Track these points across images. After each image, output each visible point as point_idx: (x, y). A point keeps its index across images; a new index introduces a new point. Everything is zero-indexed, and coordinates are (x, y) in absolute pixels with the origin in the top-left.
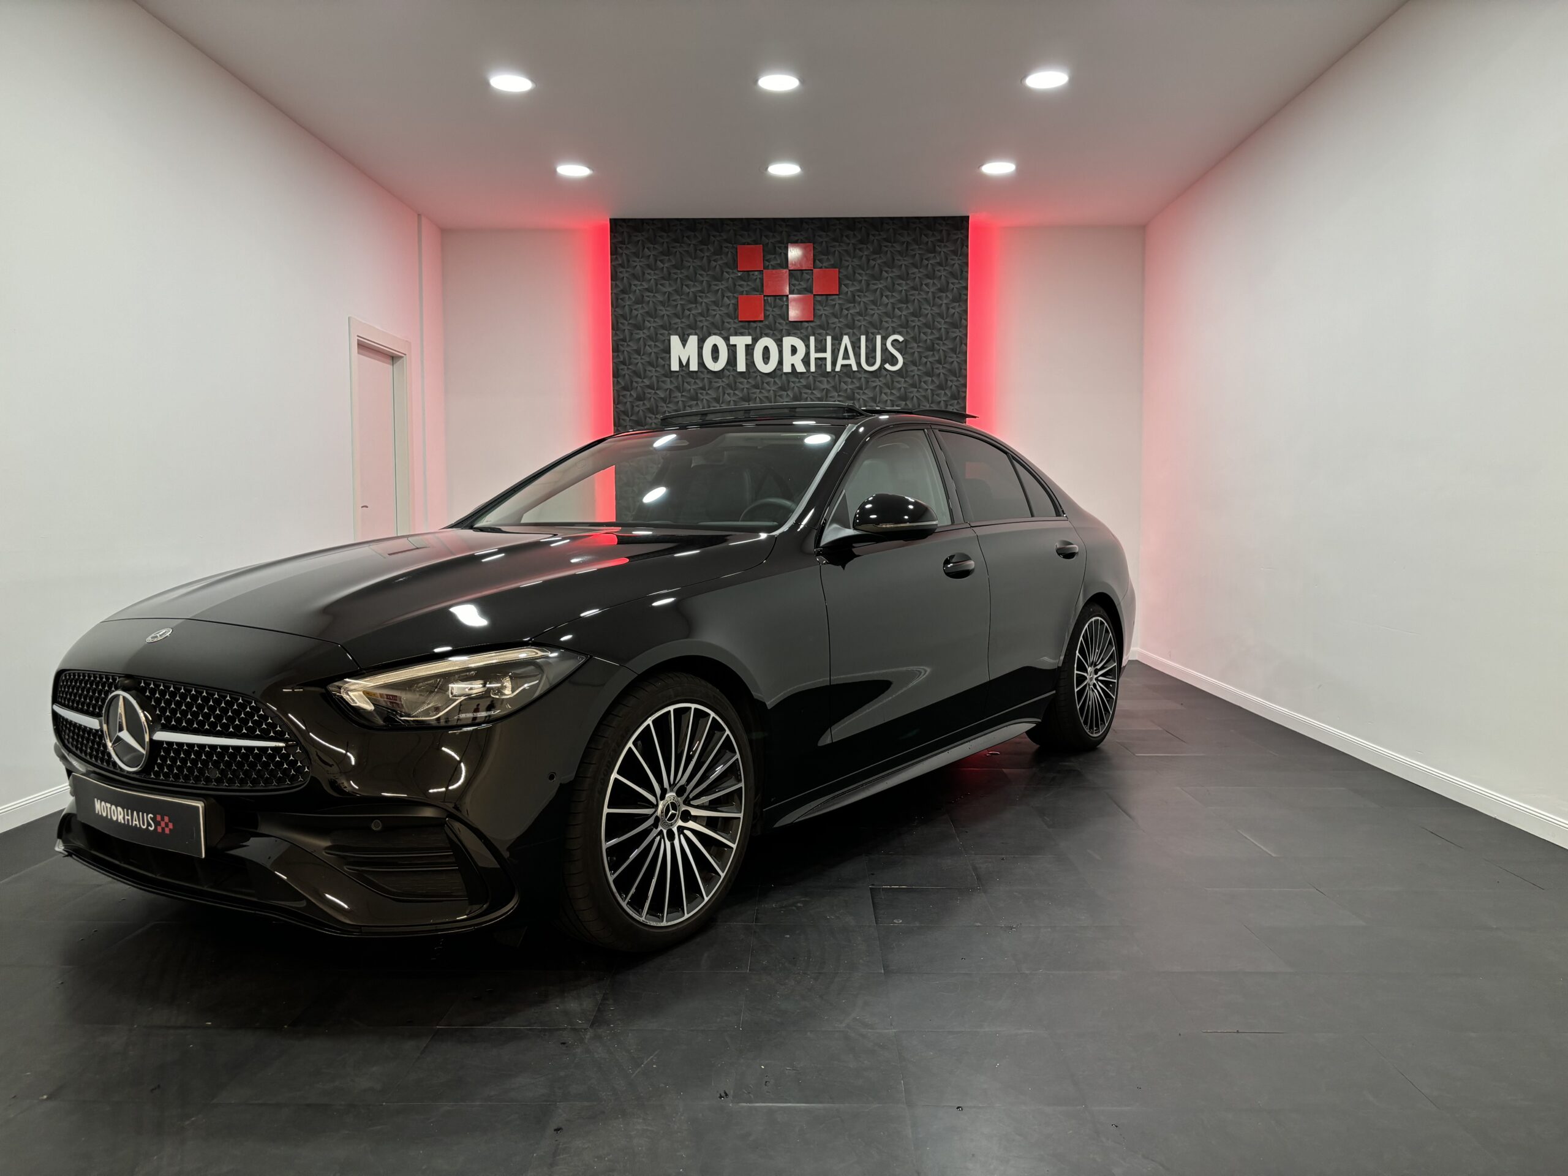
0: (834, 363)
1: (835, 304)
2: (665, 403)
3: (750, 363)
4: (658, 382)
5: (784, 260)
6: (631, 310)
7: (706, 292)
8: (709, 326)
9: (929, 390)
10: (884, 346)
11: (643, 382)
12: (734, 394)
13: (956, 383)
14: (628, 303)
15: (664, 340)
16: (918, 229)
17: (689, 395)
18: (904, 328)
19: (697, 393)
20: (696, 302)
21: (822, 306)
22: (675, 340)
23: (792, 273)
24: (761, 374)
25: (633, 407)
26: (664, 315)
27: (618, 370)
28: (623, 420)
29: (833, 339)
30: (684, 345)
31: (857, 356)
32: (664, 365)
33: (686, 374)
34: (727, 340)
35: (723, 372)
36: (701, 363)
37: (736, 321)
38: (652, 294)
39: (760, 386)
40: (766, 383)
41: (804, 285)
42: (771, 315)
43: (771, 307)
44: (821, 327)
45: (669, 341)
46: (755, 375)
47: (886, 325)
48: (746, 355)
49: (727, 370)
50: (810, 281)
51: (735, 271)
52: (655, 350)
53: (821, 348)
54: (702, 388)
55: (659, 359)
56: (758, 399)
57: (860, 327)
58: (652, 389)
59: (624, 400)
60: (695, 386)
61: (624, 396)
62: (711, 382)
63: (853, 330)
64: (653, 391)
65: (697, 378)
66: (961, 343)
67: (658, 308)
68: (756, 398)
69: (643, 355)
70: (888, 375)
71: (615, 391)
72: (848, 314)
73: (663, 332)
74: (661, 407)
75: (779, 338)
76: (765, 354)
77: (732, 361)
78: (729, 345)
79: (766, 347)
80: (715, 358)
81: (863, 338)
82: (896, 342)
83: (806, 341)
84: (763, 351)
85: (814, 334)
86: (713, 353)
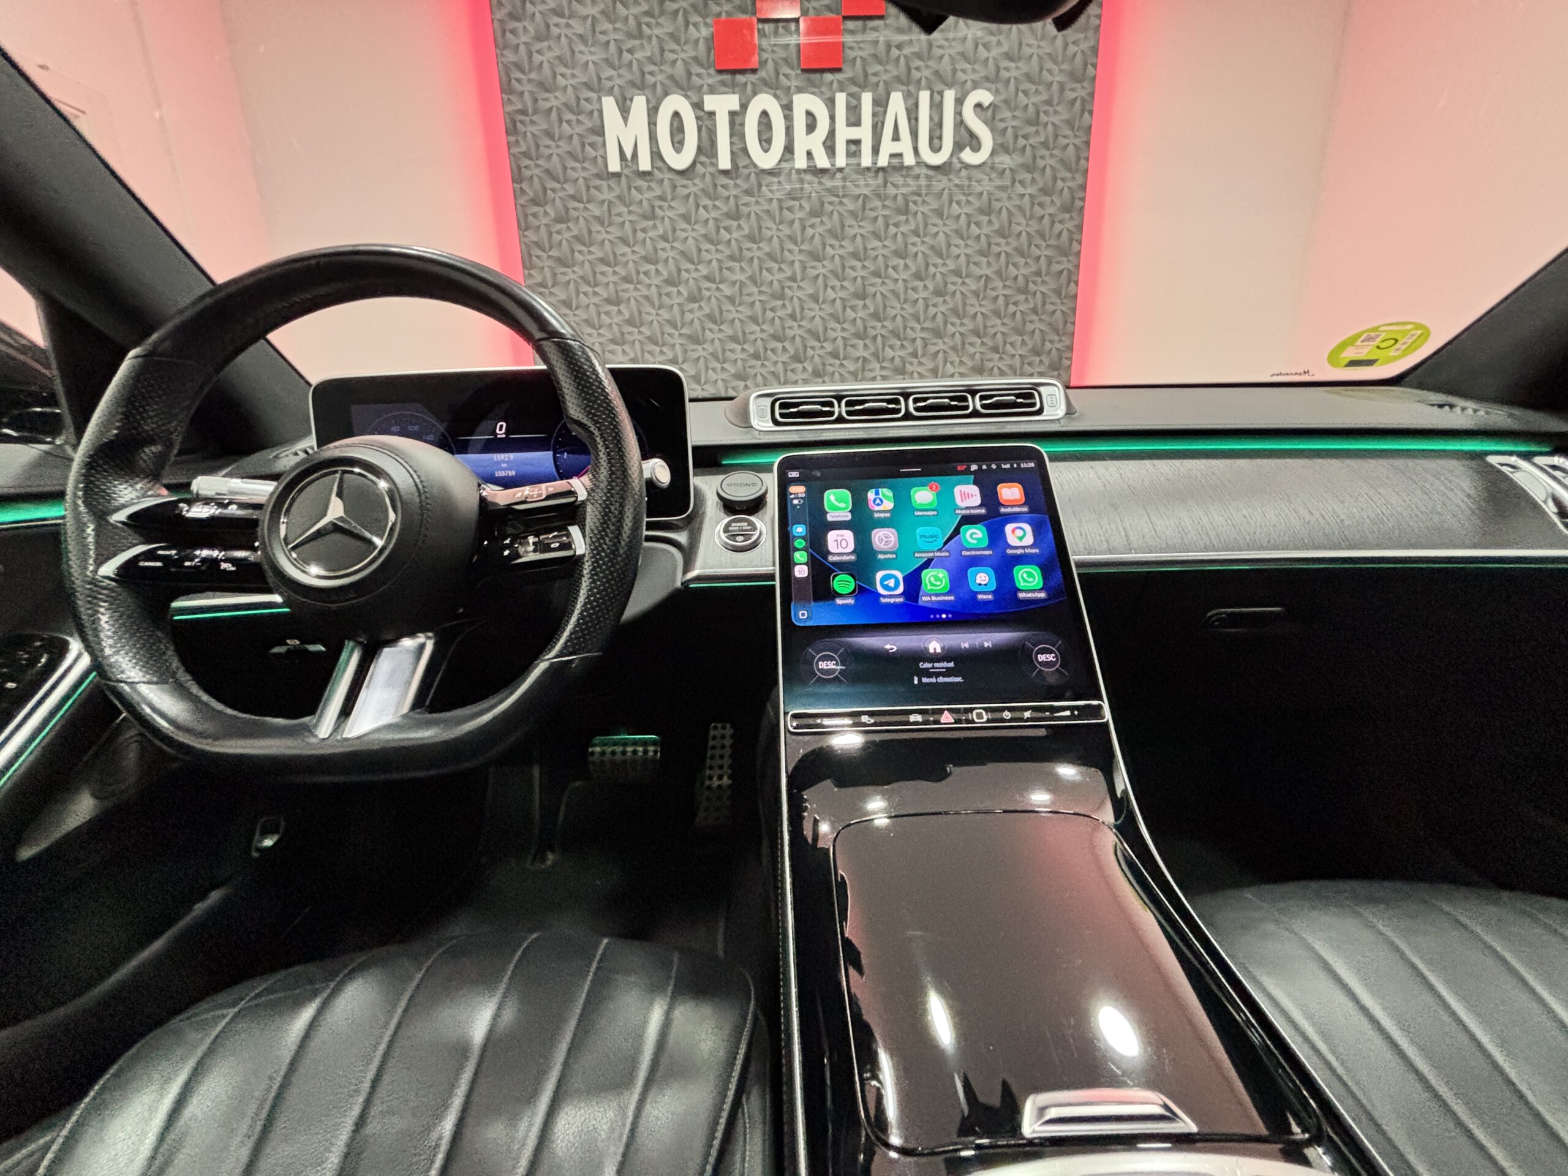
0: (876, 150)
1: (879, 37)
2: (602, 223)
3: (740, 151)
4: (588, 188)
6: (530, 54)
7: (656, 12)
8: (665, 81)
10: (958, 115)
11: (563, 189)
12: (714, 205)
13: (1071, 184)
14: (524, 39)
15: (592, 112)
17: (640, 211)
19: (653, 207)
20: (640, 35)
21: (856, 41)
22: (609, 104)
24: (753, 170)
25: (550, 234)
26: (587, 63)
27: (519, 168)
28: (538, 257)
29: (876, 102)
30: (625, 119)
31: (914, 134)
32: (596, 157)
33: (633, 173)
34: (698, 106)
35: (694, 170)
36: (656, 155)
37: (710, 71)
38: (562, 21)
39: (756, 190)
40: (766, 187)
41: (825, 2)
42: (770, 61)
44: (853, 81)
45: (601, 112)
46: (746, 171)
47: (961, 76)
48: (731, 136)
49: (702, 164)
52: (577, 130)
53: (854, 121)
54: (662, 198)
55: (588, 148)
56: (753, 215)
57: (919, 81)
58: (579, 201)
59: (535, 222)
60: (649, 195)
61: (534, 215)
62: (674, 187)
63: (908, 83)
64: (581, 205)
65: (651, 184)
66: (1083, 111)
67: (576, 50)
68: (750, 212)
69: (559, 140)
70: (964, 170)
71: (519, 207)
72: (899, 57)
73: (589, 94)
74: (597, 232)
75: (785, 102)
76: (763, 128)
77: (707, 149)
78: (702, 114)
79: (765, 114)
80: (678, 144)
81: (924, 97)
82: (978, 106)
83: (831, 103)
84: (760, 123)
85: (842, 91)
86: (674, 131)
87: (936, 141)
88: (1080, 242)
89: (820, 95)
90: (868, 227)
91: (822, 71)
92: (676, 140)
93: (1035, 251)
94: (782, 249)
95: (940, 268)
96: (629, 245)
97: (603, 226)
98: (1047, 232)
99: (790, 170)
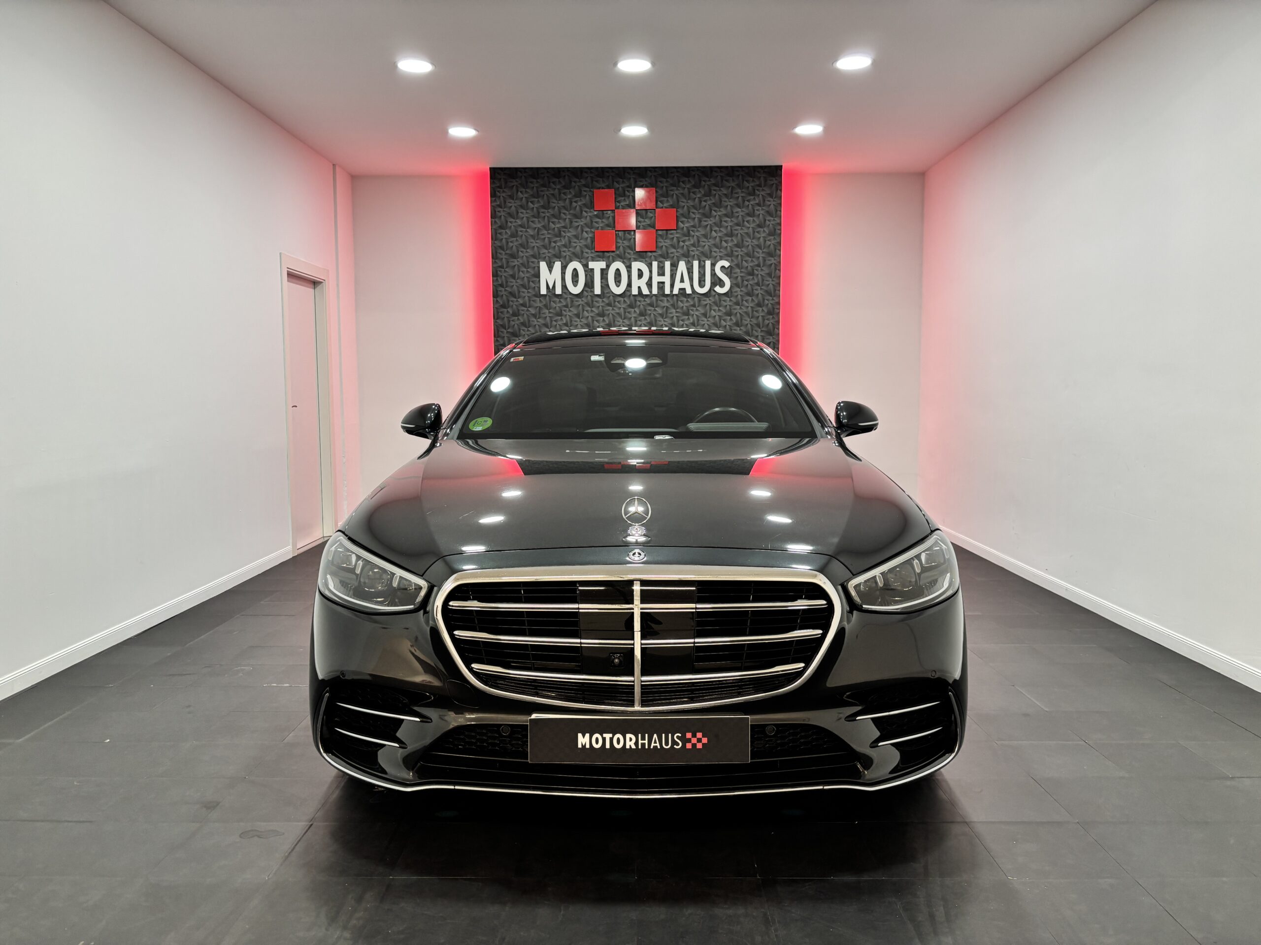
0: (672, 286)
1: (673, 238)
3: (605, 285)
4: (530, 301)
5: (632, 201)
6: (507, 243)
7: (568, 227)
8: (571, 255)
9: (750, 308)
10: (713, 272)
11: (517, 301)
12: (592, 311)
13: (771, 302)
14: (505, 237)
15: (535, 267)
16: (740, 177)
17: (555, 312)
18: (729, 256)
19: (561, 310)
20: (559, 235)
21: (663, 239)
22: (543, 265)
23: (638, 214)
25: (509, 321)
26: (534, 247)
27: (497, 291)
28: (501, 332)
29: (672, 265)
30: (550, 271)
31: (691, 279)
32: (535, 287)
33: (553, 296)
34: (585, 266)
35: (582, 294)
36: (564, 286)
37: (593, 251)
38: (525, 230)
39: (612, 304)
40: (617, 302)
41: (648, 222)
42: (622, 246)
43: (621, 238)
44: (662, 256)
45: (539, 267)
46: (608, 295)
47: (715, 254)
48: (601, 279)
49: (586, 291)
50: (653, 218)
51: (591, 210)
52: (528, 275)
53: (661, 273)
54: (566, 307)
55: (531, 283)
56: (611, 315)
57: (693, 256)
58: (525, 307)
59: (503, 316)
60: (559, 305)
61: (502, 312)
62: (572, 301)
63: (688, 257)
64: (526, 309)
65: (561, 300)
66: (776, 269)
67: (529, 241)
68: (609, 314)
69: (517, 279)
70: (717, 296)
71: (495, 308)
72: (684, 246)
73: (534, 260)
74: (532, 321)
75: (628, 264)
76: (617, 276)
77: (589, 284)
78: (587, 269)
79: (618, 270)
80: (575, 281)
81: (696, 264)
82: (723, 267)
83: (650, 266)
84: (615, 273)
85: (656, 261)
86: (574, 277)
87: (703, 282)
89: (646, 263)
90: (668, 321)
91: (646, 252)
92: (574, 280)
93: (756, 334)
96: (548, 327)
97: (536, 319)
98: (761, 324)
99: (630, 295)
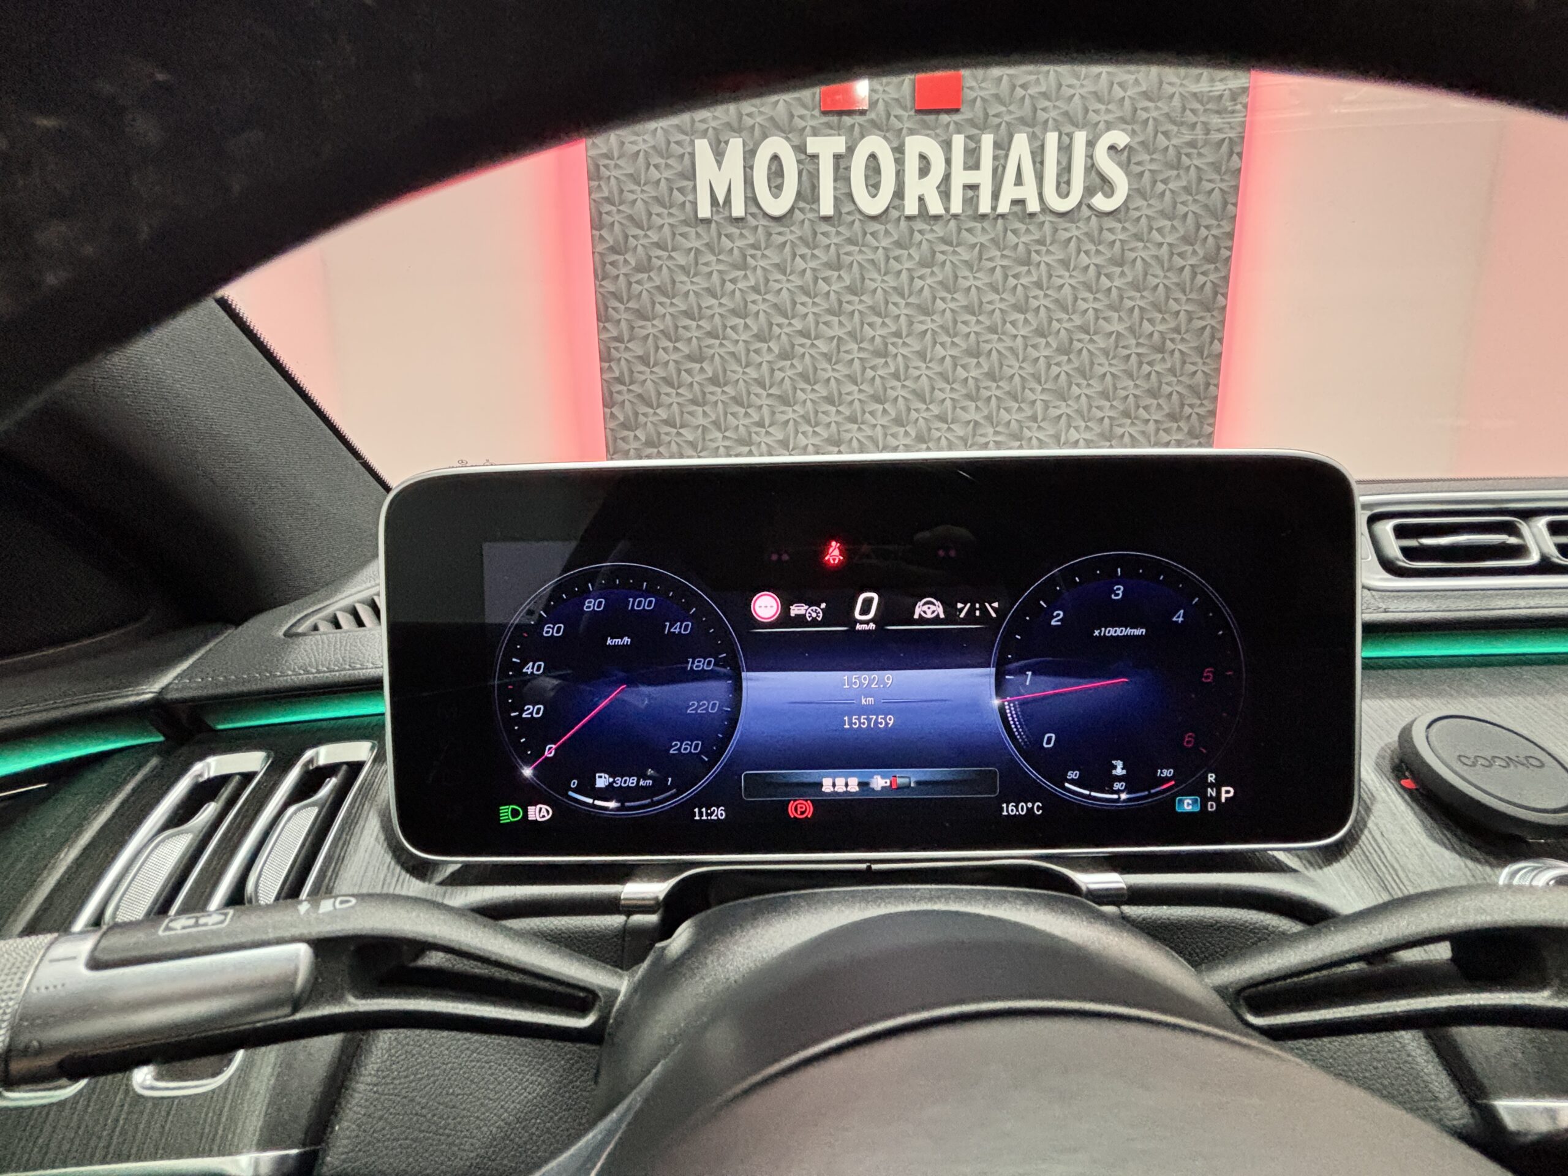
0: (996, 196)
1: (1002, 77)
2: (688, 274)
3: (844, 197)
4: (674, 235)
8: (764, 123)
9: (1165, 246)
10: (1089, 161)
11: (646, 236)
12: (813, 255)
13: (1215, 232)
15: (683, 155)
17: (731, 261)
18: (1126, 123)
19: (744, 257)
22: (703, 148)
24: (859, 216)
25: (630, 284)
27: (601, 213)
28: (614, 309)
29: (997, 145)
30: (719, 163)
31: (1040, 179)
32: (684, 203)
33: (725, 219)
34: (800, 149)
35: (792, 217)
36: (752, 199)
37: (814, 113)
39: (860, 238)
40: (872, 234)
42: (881, 101)
44: (972, 123)
45: (692, 155)
46: (850, 218)
47: (1093, 117)
48: (835, 180)
49: (801, 210)
52: (668, 174)
53: (973, 162)
54: (754, 246)
55: (675, 192)
56: (855, 263)
57: (1046, 121)
58: (663, 250)
60: (740, 243)
61: (612, 264)
62: (769, 235)
63: (1032, 123)
64: (667, 253)
65: (743, 231)
66: (1231, 153)
68: (852, 262)
69: (645, 184)
70: (1093, 217)
71: (597, 256)
72: (1024, 96)
73: (681, 137)
74: (681, 282)
75: (895, 145)
76: (870, 173)
77: (808, 194)
78: (803, 157)
79: (873, 156)
80: (776, 189)
81: (1052, 140)
82: (1112, 148)
83: (947, 146)
84: (867, 166)
85: (959, 132)
86: (771, 176)
87: (1064, 186)
88: (1225, 295)
89: (936, 137)
90: (983, 279)
91: (938, 112)
93: (1173, 306)
94: (887, 303)
95: (1063, 323)
96: (714, 296)
97: (688, 276)
98: (1188, 285)
99: (899, 219)
